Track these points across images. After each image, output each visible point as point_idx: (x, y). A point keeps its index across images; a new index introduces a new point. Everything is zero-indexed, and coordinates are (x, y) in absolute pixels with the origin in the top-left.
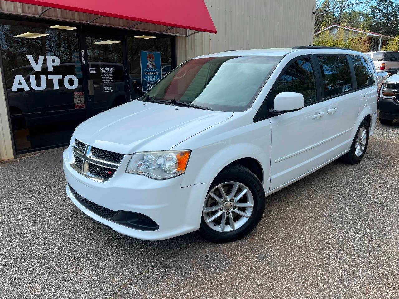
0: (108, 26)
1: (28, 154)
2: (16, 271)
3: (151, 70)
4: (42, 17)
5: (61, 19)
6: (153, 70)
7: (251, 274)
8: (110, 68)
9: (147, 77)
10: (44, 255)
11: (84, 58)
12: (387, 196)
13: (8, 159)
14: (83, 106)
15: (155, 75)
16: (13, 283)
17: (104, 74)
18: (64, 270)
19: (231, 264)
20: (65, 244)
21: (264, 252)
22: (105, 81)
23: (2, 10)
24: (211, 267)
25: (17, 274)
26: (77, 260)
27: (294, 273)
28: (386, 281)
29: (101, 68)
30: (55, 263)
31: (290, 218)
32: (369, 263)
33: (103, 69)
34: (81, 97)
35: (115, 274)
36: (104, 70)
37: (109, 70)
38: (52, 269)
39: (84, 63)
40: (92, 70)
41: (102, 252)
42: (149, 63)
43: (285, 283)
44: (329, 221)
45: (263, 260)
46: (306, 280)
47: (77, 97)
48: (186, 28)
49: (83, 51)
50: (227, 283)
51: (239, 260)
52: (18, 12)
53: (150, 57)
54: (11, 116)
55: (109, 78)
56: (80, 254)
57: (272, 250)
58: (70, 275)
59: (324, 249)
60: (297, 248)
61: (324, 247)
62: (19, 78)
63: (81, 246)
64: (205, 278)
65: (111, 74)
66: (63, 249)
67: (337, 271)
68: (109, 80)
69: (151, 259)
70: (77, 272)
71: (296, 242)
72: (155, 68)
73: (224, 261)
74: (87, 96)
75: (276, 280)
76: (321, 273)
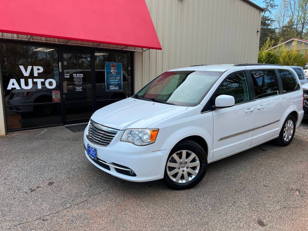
0: (80, 45)
3: (114, 75)
5: (45, 42)
6: (115, 76)
8: (81, 74)
11: (61, 68)
13: (1, 135)
14: (59, 100)
17: (76, 78)
22: (76, 83)
24: (74, 224)
29: (73, 74)
33: (75, 75)
34: (58, 94)
37: (80, 75)
40: (66, 76)
42: (112, 71)
47: (54, 94)
49: (60, 63)
52: (14, 38)
53: (113, 66)
54: (5, 106)
57: (127, 216)
61: (166, 217)
62: (13, 81)
65: (81, 79)
68: (80, 82)
69: (40, 214)
72: (117, 74)
73: (87, 220)
74: (62, 94)
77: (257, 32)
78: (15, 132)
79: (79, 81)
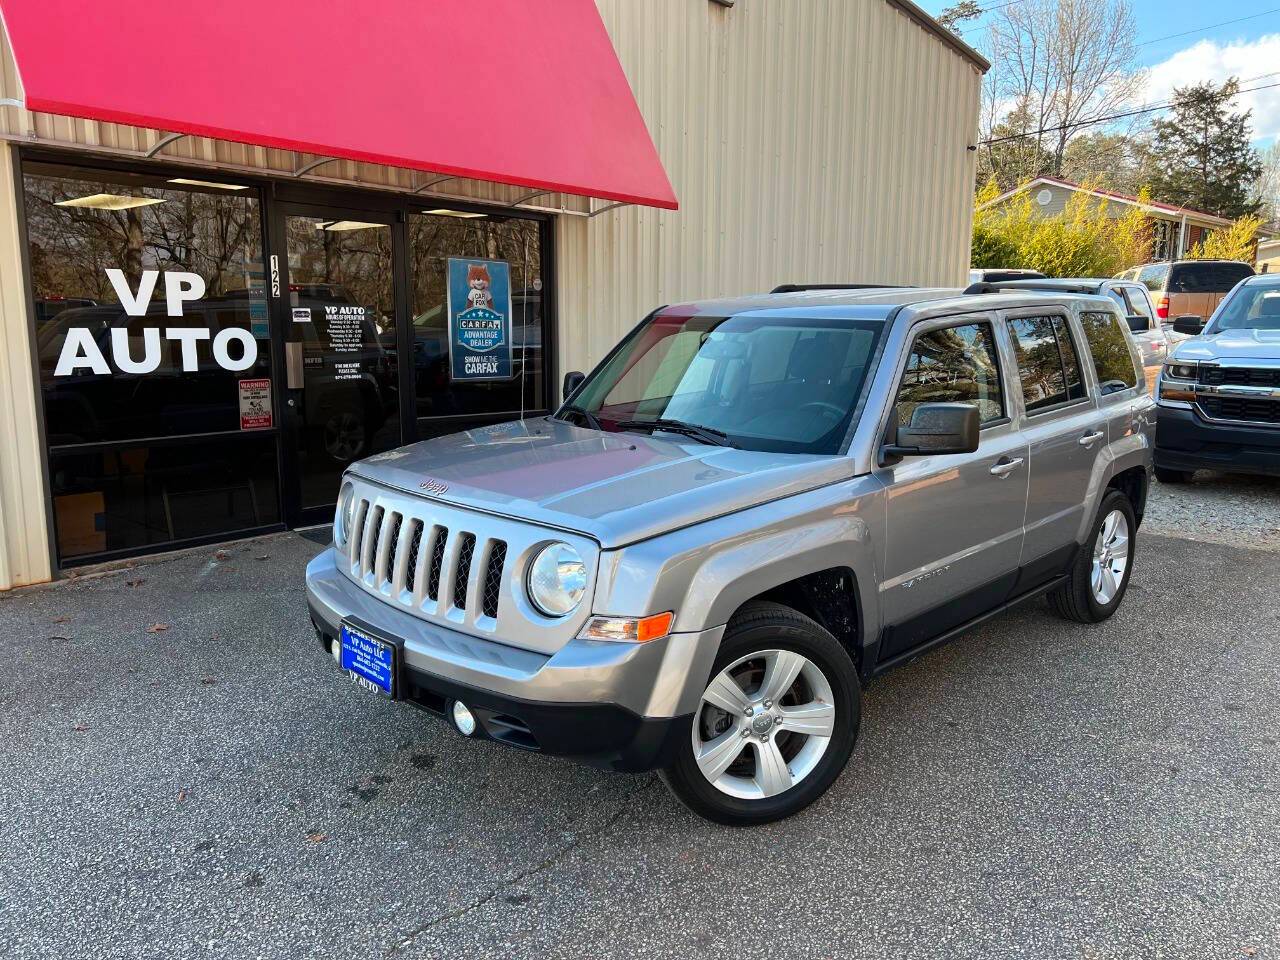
0: (354, 183)
1: (94, 566)
2: (74, 911)
3: (480, 313)
4: (159, 157)
5: (214, 166)
6: (484, 315)
7: (764, 917)
8: (355, 309)
9: (466, 335)
10: (156, 865)
11: (277, 279)
12: (1169, 697)
13: (33, 581)
14: (266, 420)
15: (491, 330)
16: (67, 945)
17: (336, 324)
18: (216, 908)
19: (708, 889)
20: (217, 836)
21: (804, 856)
22: (338, 346)
23: (38, 137)
24: (649, 900)
25: (77, 919)
26: (255, 880)
27: (886, 914)
28: (1145, 936)
29: (327, 308)
30: (187, 890)
31: (885, 759)
32: (1102, 887)
33: (333, 312)
34: (262, 393)
35: (369, 918)
36: (336, 313)
37: (353, 314)
38: (180, 905)
39: (276, 291)
40: (299, 314)
41: (327, 858)
42: (473, 294)
43: (861, 942)
44: (997, 768)
45: (800, 878)
46: (919, 932)
47: (248, 394)
48: (588, 194)
49: (274, 258)
50: (692, 942)
51: (730, 877)
52: (84, 143)
53: (478, 275)
54: (48, 449)
55: (351, 339)
56: (260, 863)
57: (828, 852)
58: (236, 921)
59: (977, 848)
60: (899, 844)
61: (979, 842)
62: (79, 336)
63: (266, 841)
64: (630, 929)
65: (358, 327)
66: (212, 850)
67: (1009, 908)
68: (352, 343)
69: (474, 878)
70: (255, 913)
71: (896, 827)
72: (491, 307)
73: (688, 882)
74: (281, 391)
75: (835, 934)
76: (962, 915)
77: (968, 148)
78: (91, 564)
79: (350, 336)
